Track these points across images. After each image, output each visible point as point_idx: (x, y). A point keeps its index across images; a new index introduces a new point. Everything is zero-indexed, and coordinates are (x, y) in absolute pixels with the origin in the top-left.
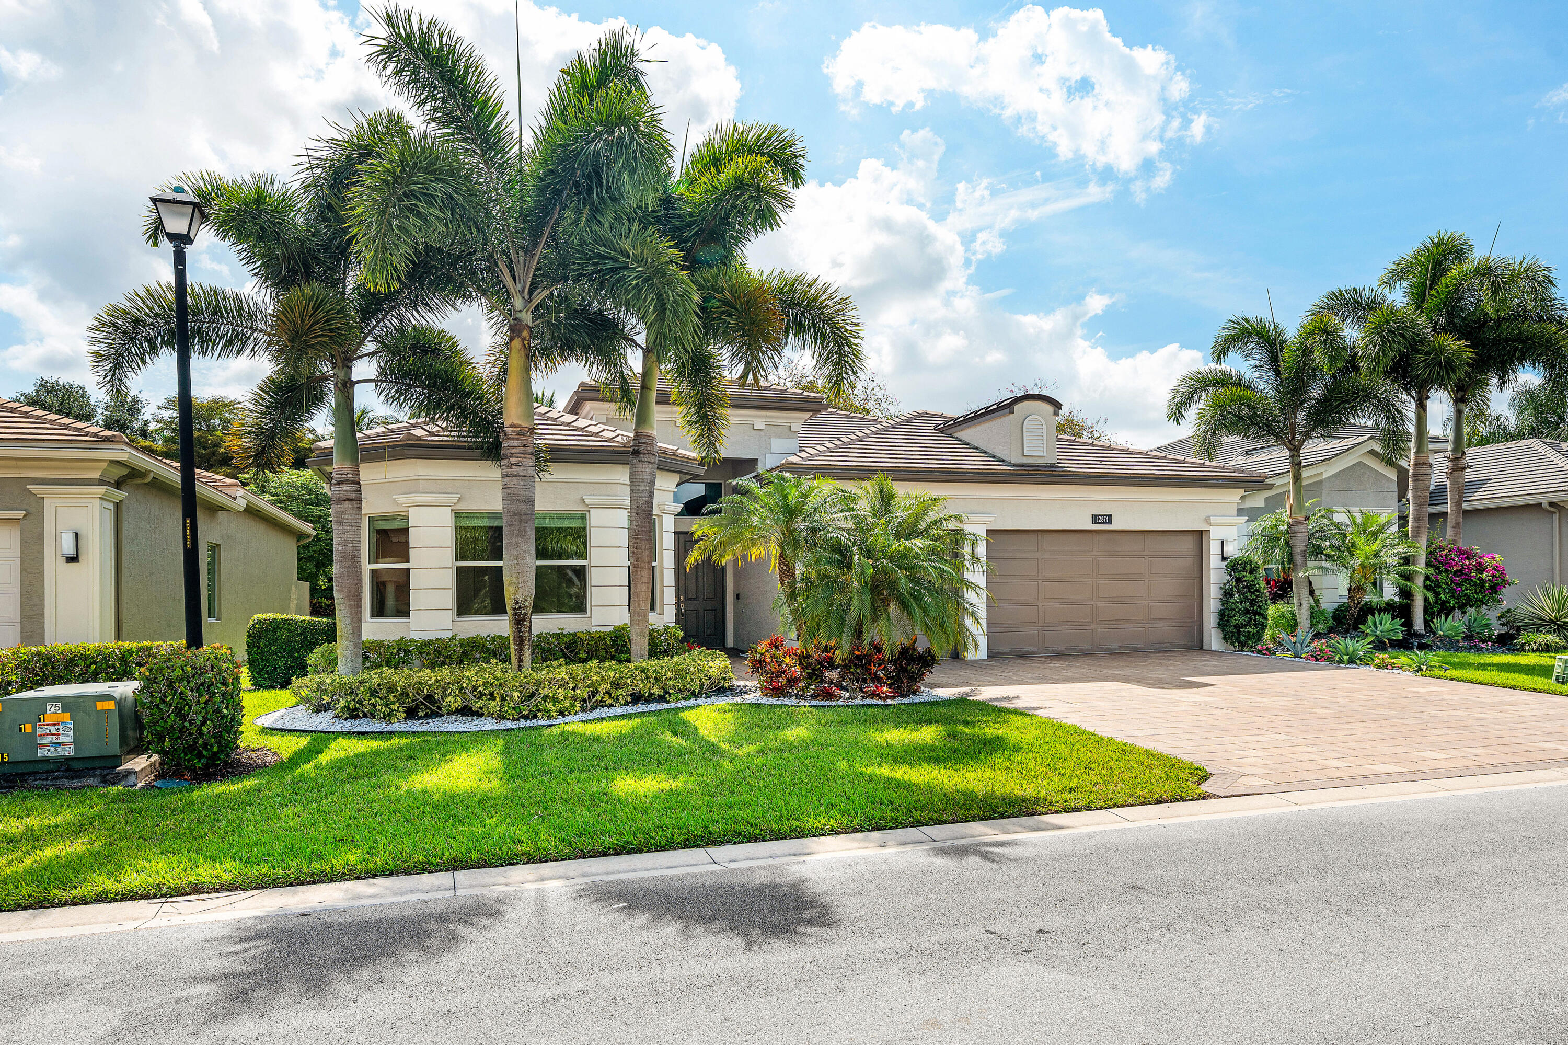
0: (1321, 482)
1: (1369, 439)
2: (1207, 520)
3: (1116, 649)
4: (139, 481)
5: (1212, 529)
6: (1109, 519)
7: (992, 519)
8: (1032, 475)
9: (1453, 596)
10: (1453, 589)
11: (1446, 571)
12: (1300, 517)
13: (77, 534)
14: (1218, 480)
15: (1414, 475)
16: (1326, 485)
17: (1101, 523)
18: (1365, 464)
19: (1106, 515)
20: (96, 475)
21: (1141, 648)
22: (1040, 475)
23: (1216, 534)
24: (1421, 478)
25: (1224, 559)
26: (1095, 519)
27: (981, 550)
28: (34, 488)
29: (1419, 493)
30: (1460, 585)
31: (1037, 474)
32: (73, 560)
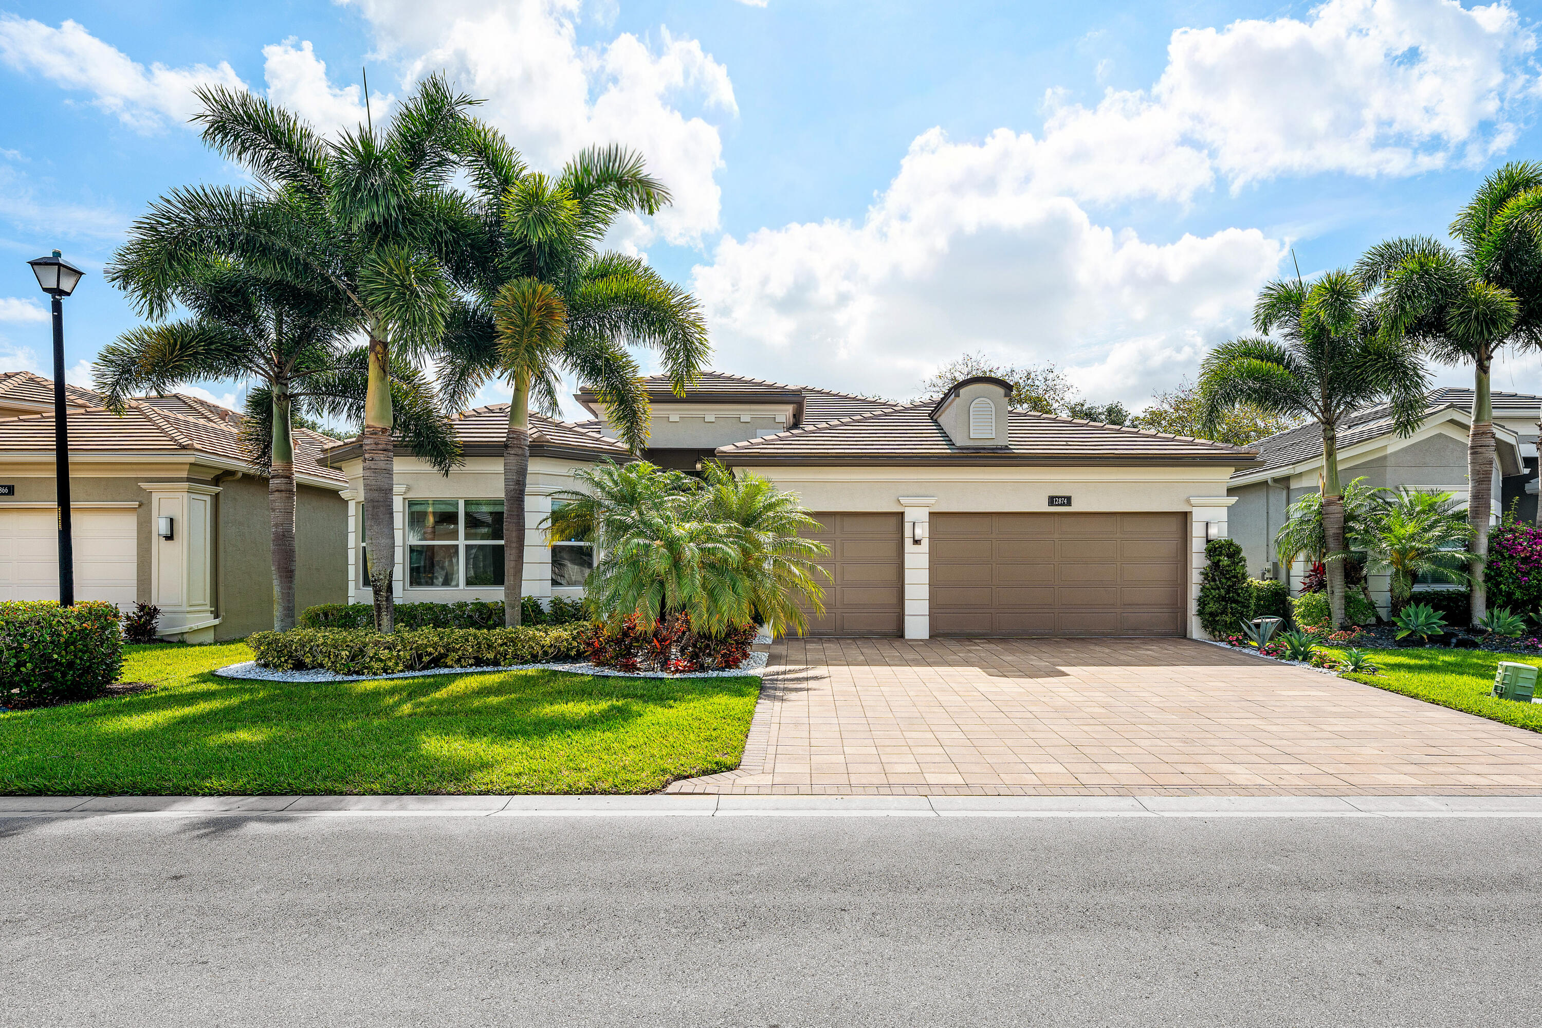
0: (1385, 458)
1: (1448, 407)
2: (1188, 501)
3: (1080, 634)
4: (230, 478)
5: (1194, 510)
6: (1068, 501)
7: (933, 502)
8: (971, 457)
9: (1519, 587)
10: (1518, 578)
11: (1511, 557)
12: (1333, 496)
13: (172, 520)
14: (1194, 458)
15: (1472, 448)
16: (1391, 462)
17: (1058, 505)
18: (1446, 437)
19: (1065, 497)
20: (184, 475)
21: (1110, 634)
22: (980, 457)
23: (1199, 516)
24: (1480, 450)
25: (1208, 541)
26: (1052, 500)
27: (922, 531)
28: (144, 485)
29: (1477, 468)
30: (1529, 573)
31: (976, 457)
32: (170, 538)
